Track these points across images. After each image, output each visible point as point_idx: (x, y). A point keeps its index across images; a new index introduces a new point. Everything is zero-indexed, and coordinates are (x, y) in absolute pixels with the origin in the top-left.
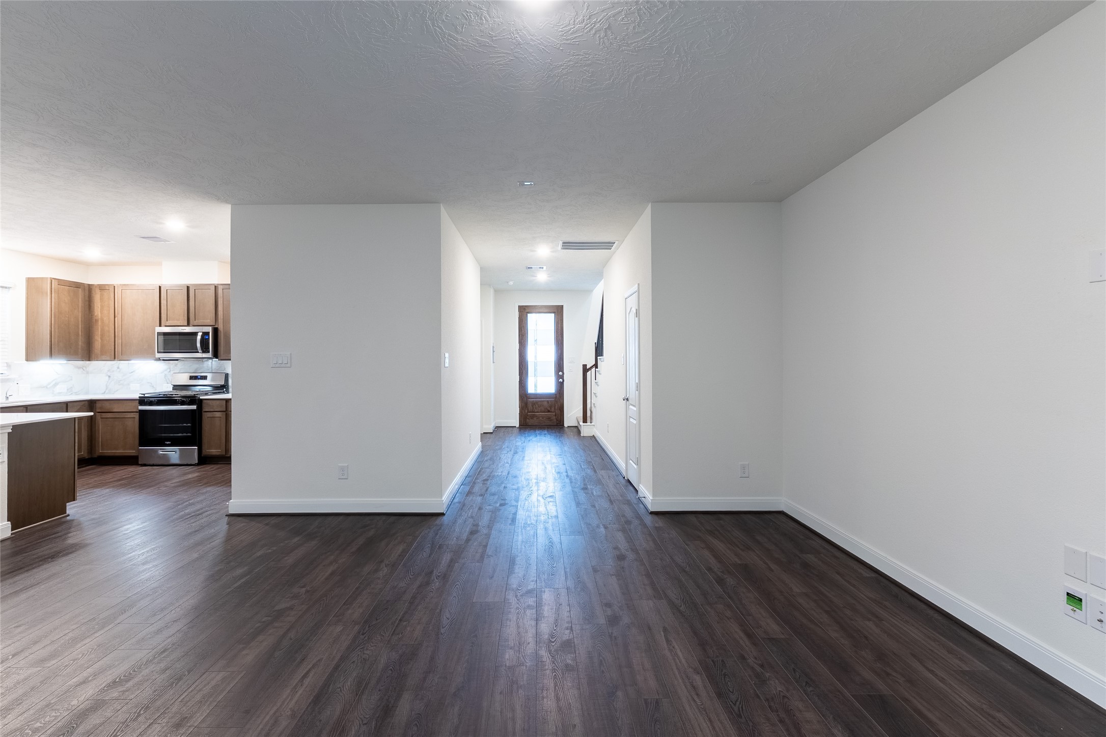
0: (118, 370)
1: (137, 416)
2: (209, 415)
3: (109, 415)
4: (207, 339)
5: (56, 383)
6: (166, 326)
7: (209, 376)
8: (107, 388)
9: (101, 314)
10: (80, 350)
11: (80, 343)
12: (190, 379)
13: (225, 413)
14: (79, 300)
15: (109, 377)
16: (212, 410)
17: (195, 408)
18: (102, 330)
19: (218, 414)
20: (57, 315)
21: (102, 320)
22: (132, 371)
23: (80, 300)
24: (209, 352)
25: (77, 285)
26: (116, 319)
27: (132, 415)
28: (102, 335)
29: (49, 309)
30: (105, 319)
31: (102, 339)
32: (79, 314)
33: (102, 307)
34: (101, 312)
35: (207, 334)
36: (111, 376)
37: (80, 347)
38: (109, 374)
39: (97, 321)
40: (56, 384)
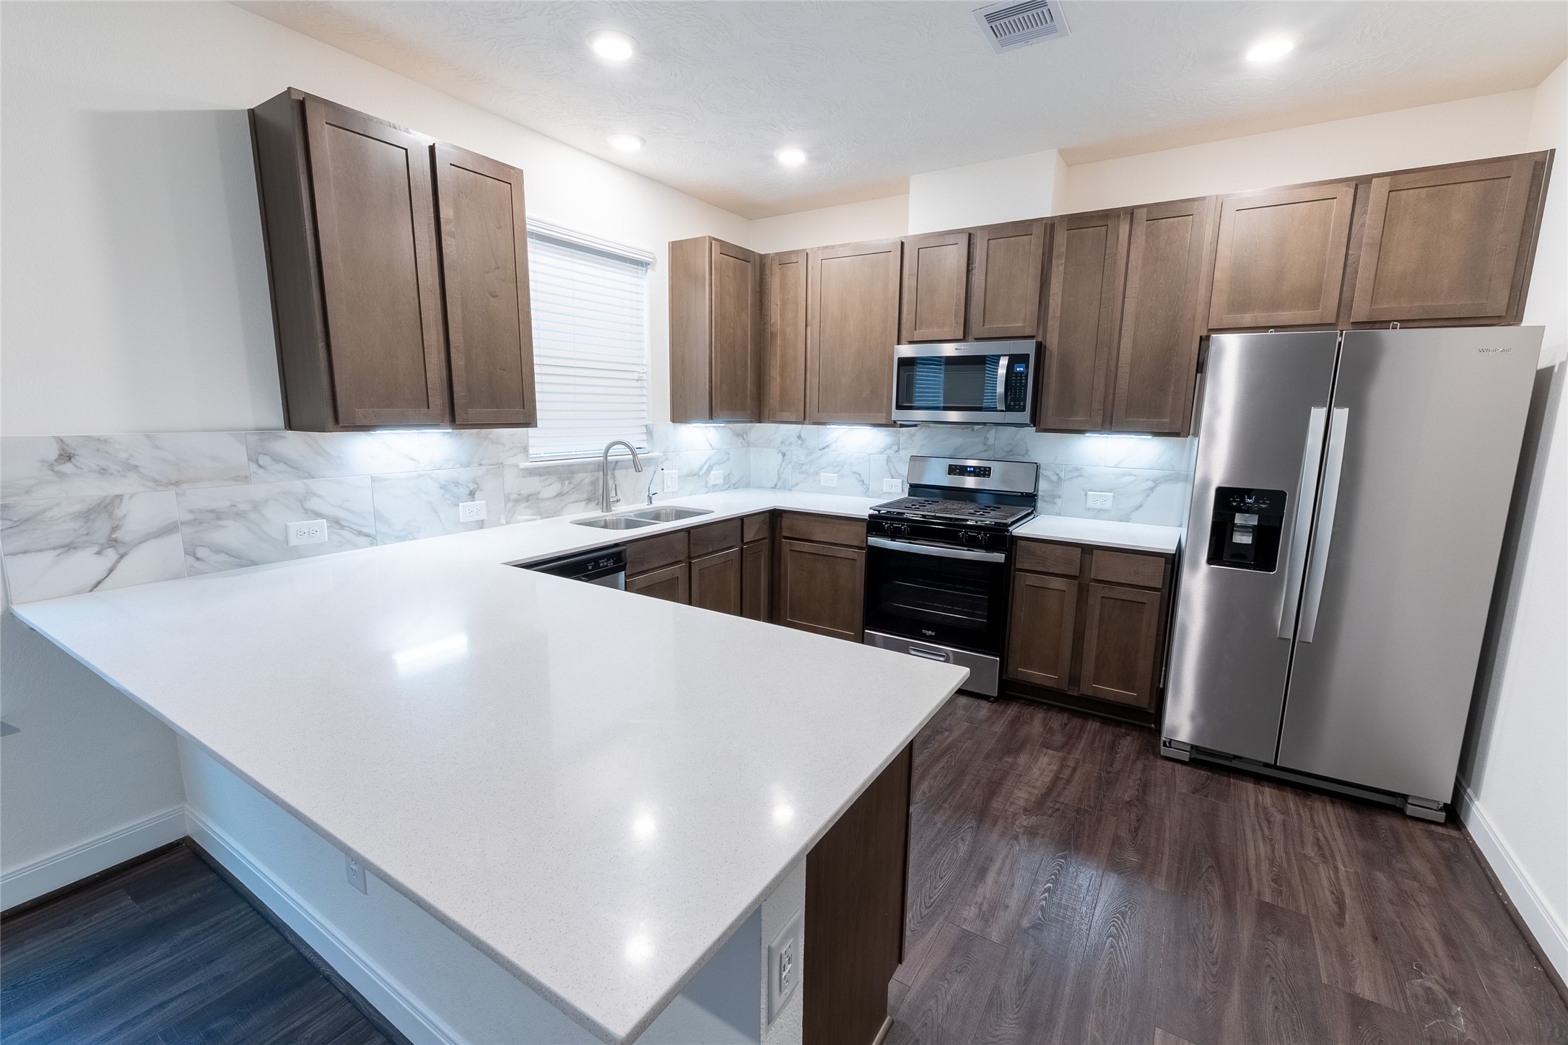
0: (800, 442)
1: (860, 557)
2: (1031, 580)
3: (806, 547)
4: (1021, 373)
5: (710, 466)
6: (911, 342)
7: (996, 467)
8: (779, 478)
9: (782, 319)
10: (749, 400)
11: (749, 385)
12: (950, 473)
13: (1076, 582)
14: (747, 289)
15: (784, 455)
16: (1039, 569)
17: (1003, 561)
18: (784, 355)
19: (1057, 583)
20: (719, 320)
21: (783, 332)
22: (824, 445)
23: (750, 288)
24: (1023, 409)
25: (744, 256)
26: (809, 329)
27: (851, 553)
28: (783, 368)
29: (707, 310)
30: (789, 330)
31: (782, 376)
32: (747, 319)
33: (784, 303)
34: (780, 315)
35: (1023, 359)
36: (786, 454)
37: (749, 392)
38: (783, 449)
39: (773, 335)
40: (710, 468)
